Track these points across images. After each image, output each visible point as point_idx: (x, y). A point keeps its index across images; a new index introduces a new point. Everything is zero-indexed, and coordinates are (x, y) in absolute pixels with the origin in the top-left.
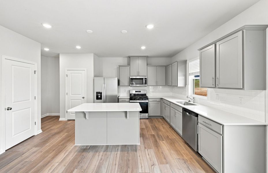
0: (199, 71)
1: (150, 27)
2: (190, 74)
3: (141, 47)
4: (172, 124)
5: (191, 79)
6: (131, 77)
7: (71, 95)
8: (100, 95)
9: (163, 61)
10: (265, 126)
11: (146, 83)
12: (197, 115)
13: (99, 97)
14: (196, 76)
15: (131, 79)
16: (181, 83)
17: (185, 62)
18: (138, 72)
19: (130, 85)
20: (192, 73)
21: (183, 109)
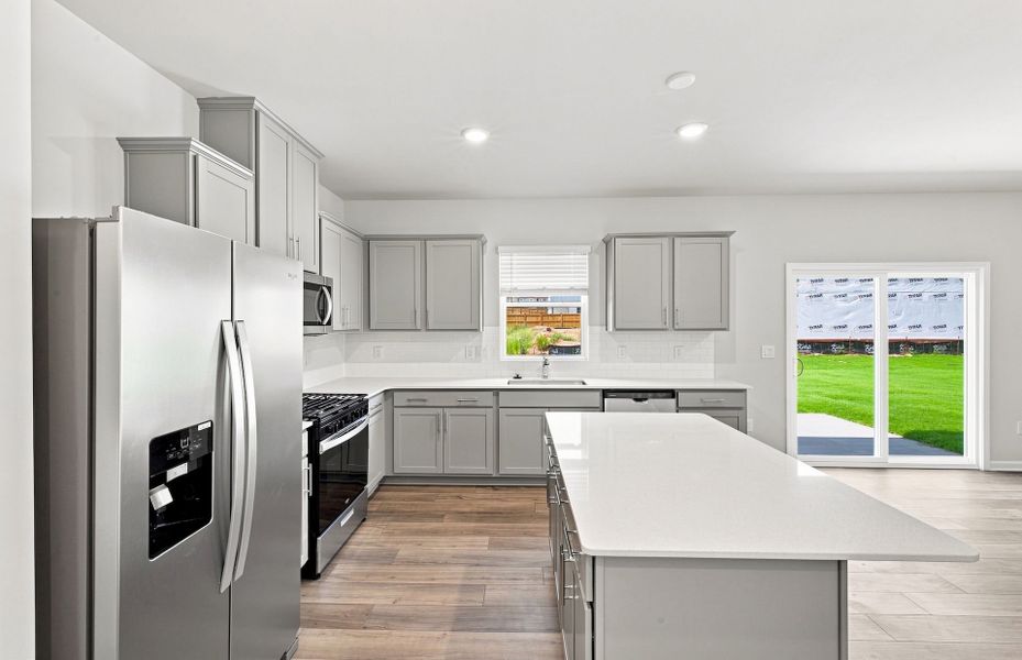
18: (293, 243)
21: (606, 393)
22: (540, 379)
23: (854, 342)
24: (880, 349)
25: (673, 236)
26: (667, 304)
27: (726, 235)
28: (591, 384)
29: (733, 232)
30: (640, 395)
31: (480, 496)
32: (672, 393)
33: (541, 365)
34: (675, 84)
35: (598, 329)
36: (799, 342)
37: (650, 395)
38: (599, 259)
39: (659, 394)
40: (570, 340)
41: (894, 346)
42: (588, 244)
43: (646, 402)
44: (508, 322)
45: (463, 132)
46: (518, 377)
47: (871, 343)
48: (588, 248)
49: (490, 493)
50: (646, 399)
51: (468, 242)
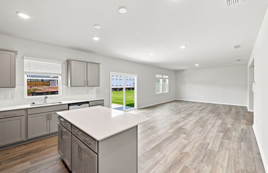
21: (69, 105)
22: (44, 103)
23: (115, 88)
24: (124, 89)
25: (87, 62)
26: (85, 80)
27: (99, 64)
28: (63, 102)
29: (100, 64)
30: (79, 104)
31: (18, 150)
32: (88, 102)
33: (44, 98)
34: (96, 27)
35: (65, 86)
36: (112, 89)
37: (82, 103)
38: (65, 66)
39: (85, 103)
40: (40, 90)
41: (126, 89)
42: (61, 61)
43: (81, 106)
44: (27, 84)
45: (17, 12)
46: (33, 103)
47: (123, 88)
48: (61, 62)
49: (24, 147)
50: (81, 105)
51: (10, 53)
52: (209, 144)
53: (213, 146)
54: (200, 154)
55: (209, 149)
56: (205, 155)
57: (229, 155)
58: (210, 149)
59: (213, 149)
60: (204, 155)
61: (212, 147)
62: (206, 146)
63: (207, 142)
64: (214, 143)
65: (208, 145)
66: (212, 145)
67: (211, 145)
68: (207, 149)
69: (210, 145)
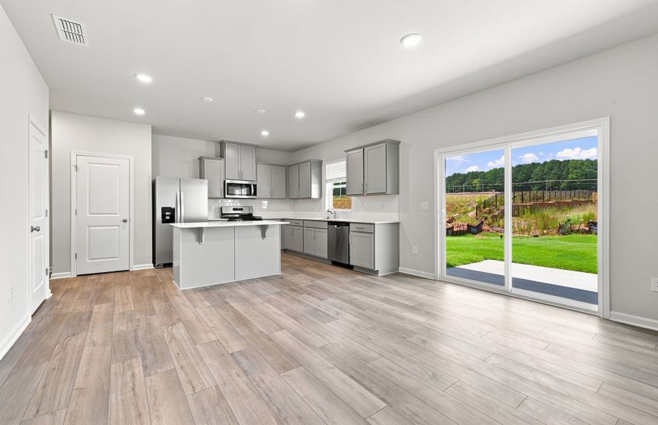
0: (345, 176)
1: (300, 115)
2: (327, 181)
3: (260, 132)
4: (307, 251)
5: (329, 188)
6: (228, 181)
7: (88, 215)
8: (169, 214)
9: (280, 158)
10: (398, 223)
11: (255, 194)
12: (347, 224)
13: (168, 218)
14: (335, 184)
15: (228, 184)
16: (315, 194)
17: (320, 164)
18: (241, 174)
19: (227, 196)
20: (331, 180)
25: (363, 148)
26: (362, 182)
27: (384, 141)
52: (145, 371)
53: (129, 374)
54: (149, 337)
55: (137, 357)
56: (136, 342)
57: (74, 377)
58: (134, 360)
59: (126, 362)
60: (140, 340)
61: (131, 366)
62: (148, 361)
63: (156, 373)
64: (130, 385)
65: (145, 367)
66: (133, 375)
67: (136, 371)
68: (139, 354)
69: (139, 370)
